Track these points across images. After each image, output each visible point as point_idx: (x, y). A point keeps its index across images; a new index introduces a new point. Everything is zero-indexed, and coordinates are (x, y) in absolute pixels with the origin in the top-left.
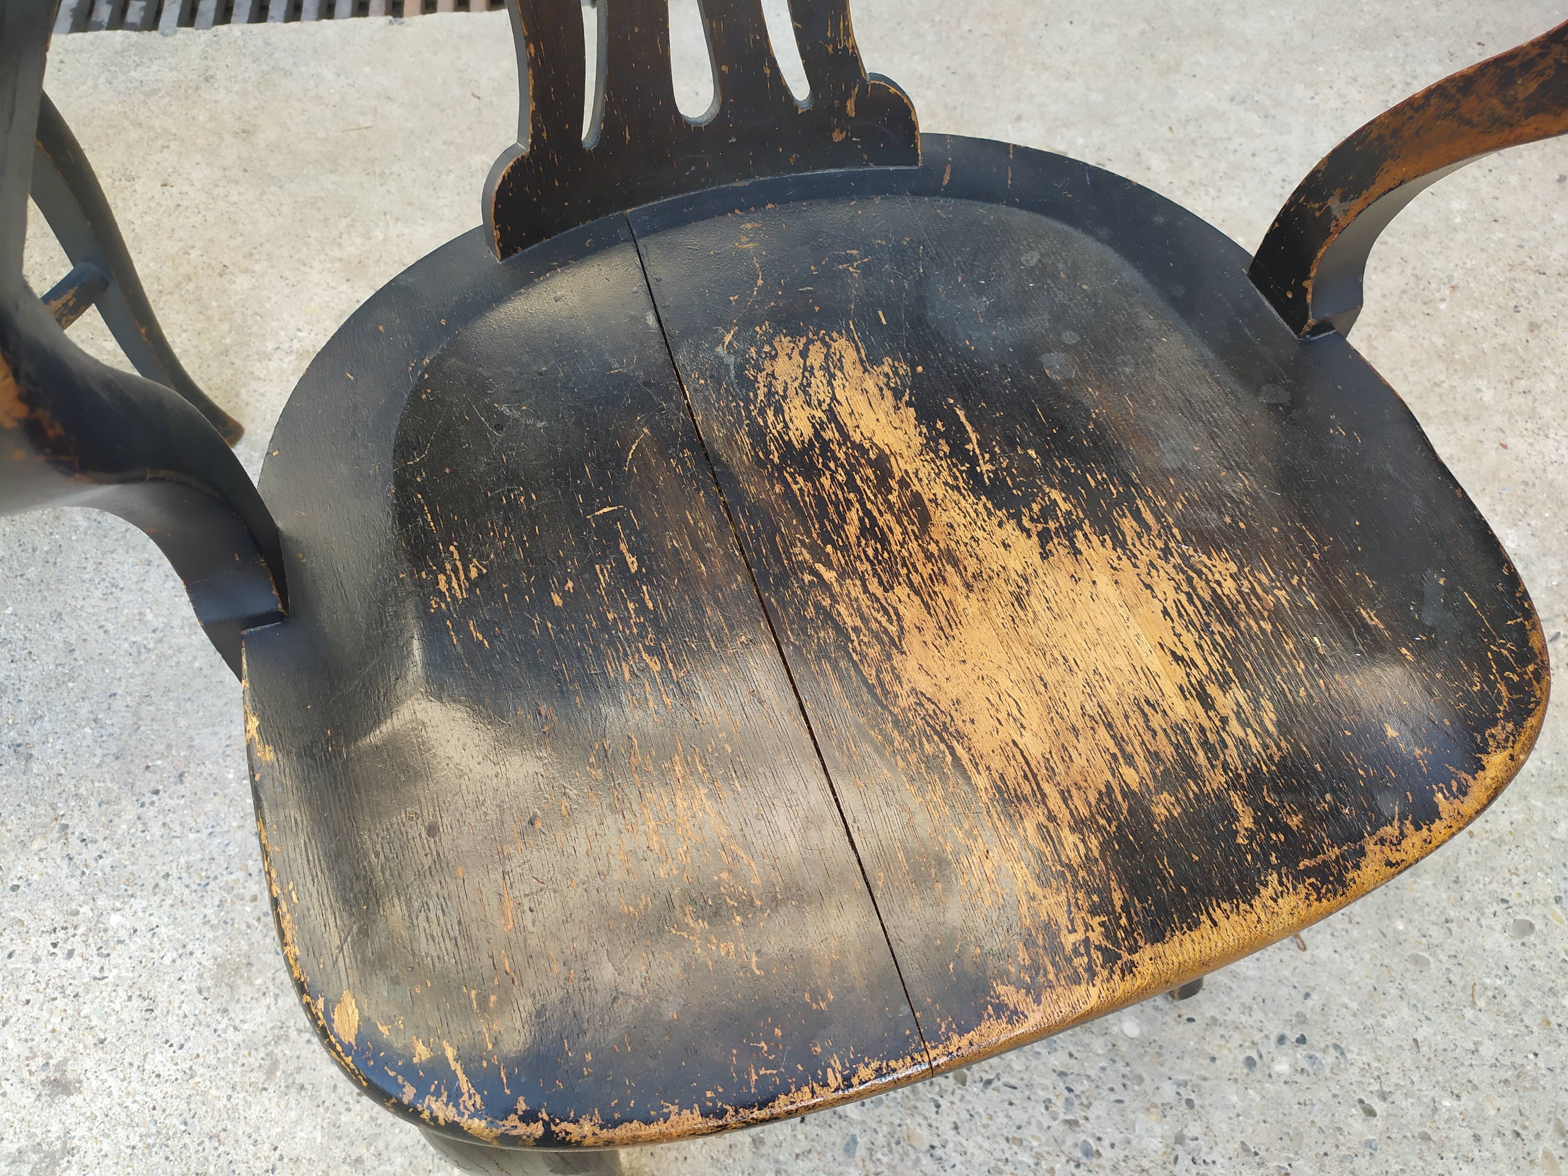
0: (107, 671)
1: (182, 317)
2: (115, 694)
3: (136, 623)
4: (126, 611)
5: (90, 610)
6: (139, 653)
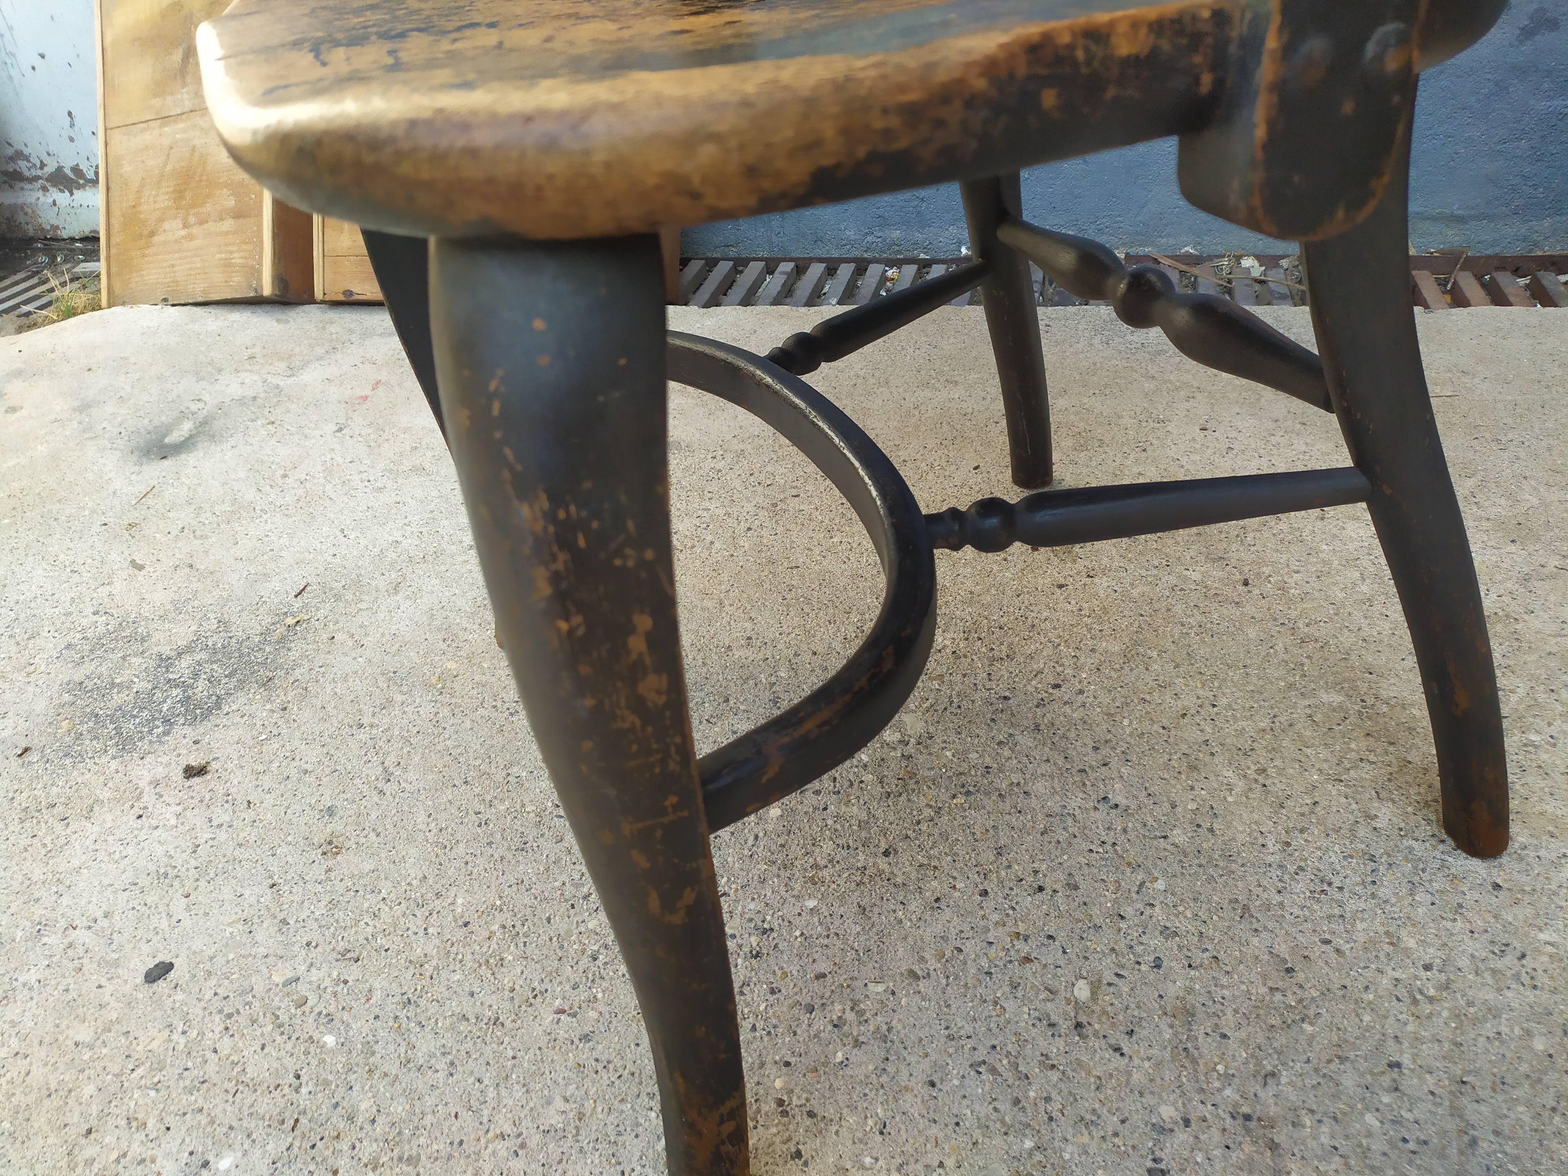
0: (1367, 1018)
1: (1285, 557)
2: (1398, 1065)
3: (1389, 949)
4: (1360, 926)
5: (1296, 911)
6: (1415, 1001)
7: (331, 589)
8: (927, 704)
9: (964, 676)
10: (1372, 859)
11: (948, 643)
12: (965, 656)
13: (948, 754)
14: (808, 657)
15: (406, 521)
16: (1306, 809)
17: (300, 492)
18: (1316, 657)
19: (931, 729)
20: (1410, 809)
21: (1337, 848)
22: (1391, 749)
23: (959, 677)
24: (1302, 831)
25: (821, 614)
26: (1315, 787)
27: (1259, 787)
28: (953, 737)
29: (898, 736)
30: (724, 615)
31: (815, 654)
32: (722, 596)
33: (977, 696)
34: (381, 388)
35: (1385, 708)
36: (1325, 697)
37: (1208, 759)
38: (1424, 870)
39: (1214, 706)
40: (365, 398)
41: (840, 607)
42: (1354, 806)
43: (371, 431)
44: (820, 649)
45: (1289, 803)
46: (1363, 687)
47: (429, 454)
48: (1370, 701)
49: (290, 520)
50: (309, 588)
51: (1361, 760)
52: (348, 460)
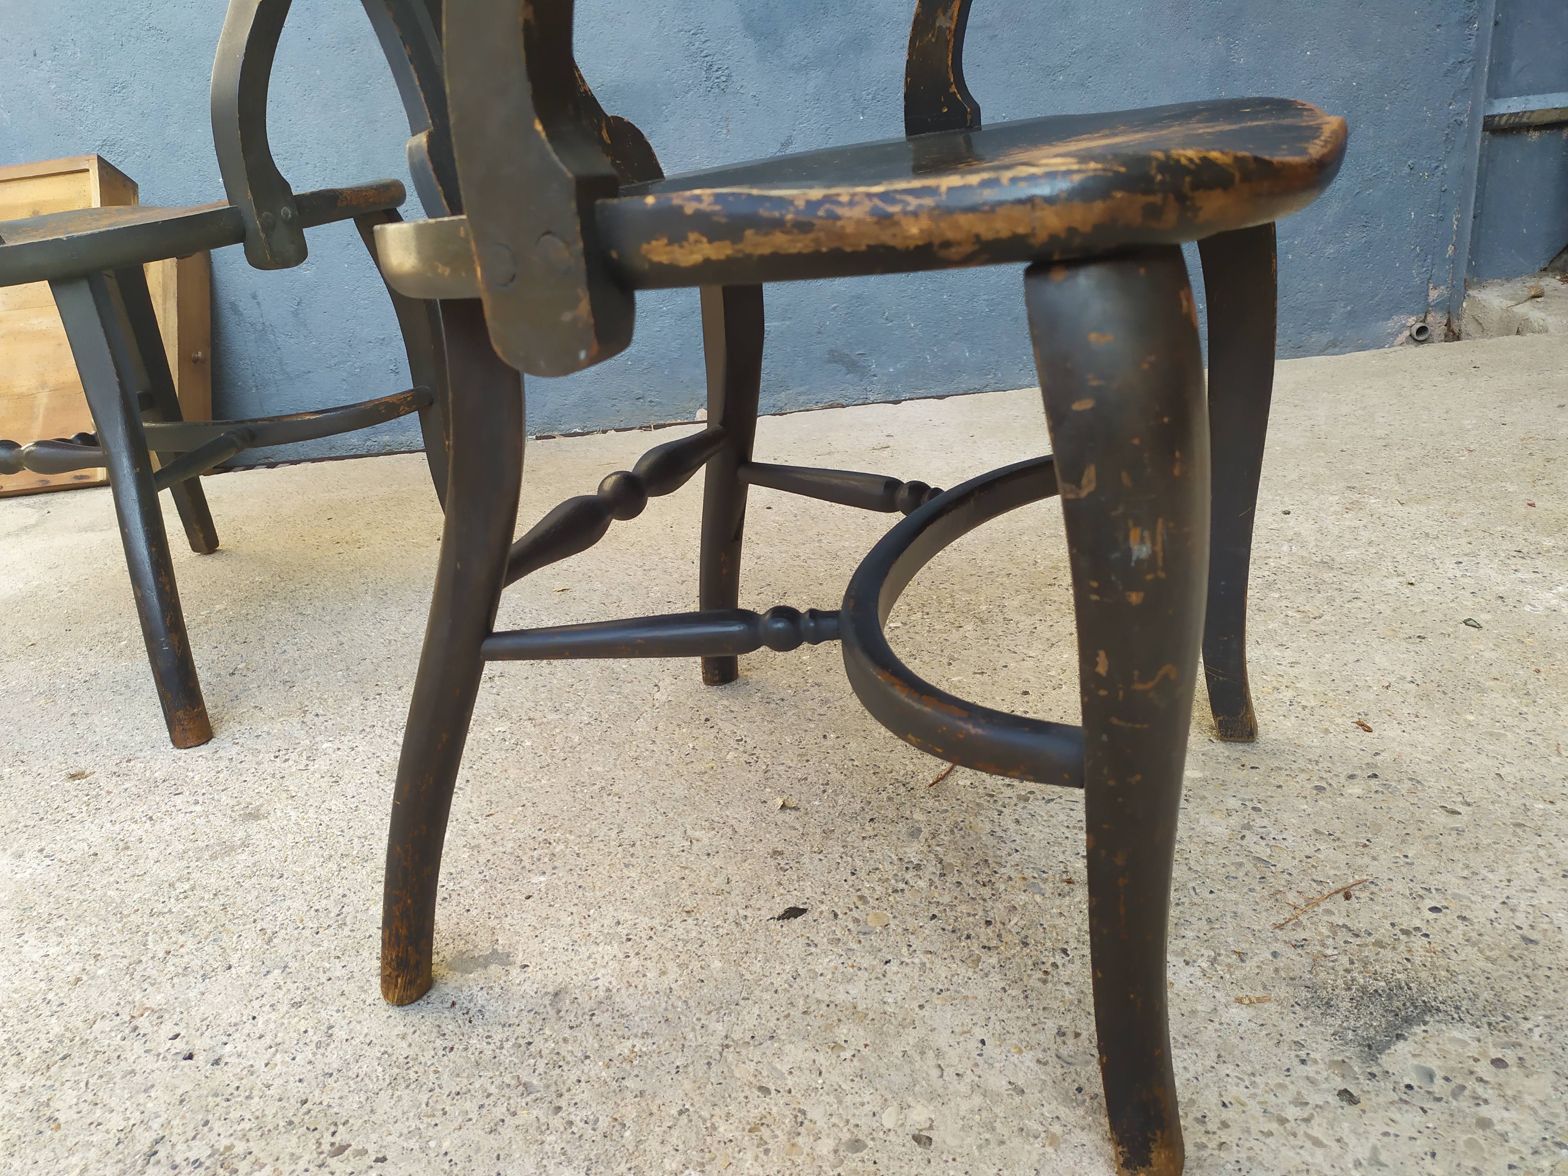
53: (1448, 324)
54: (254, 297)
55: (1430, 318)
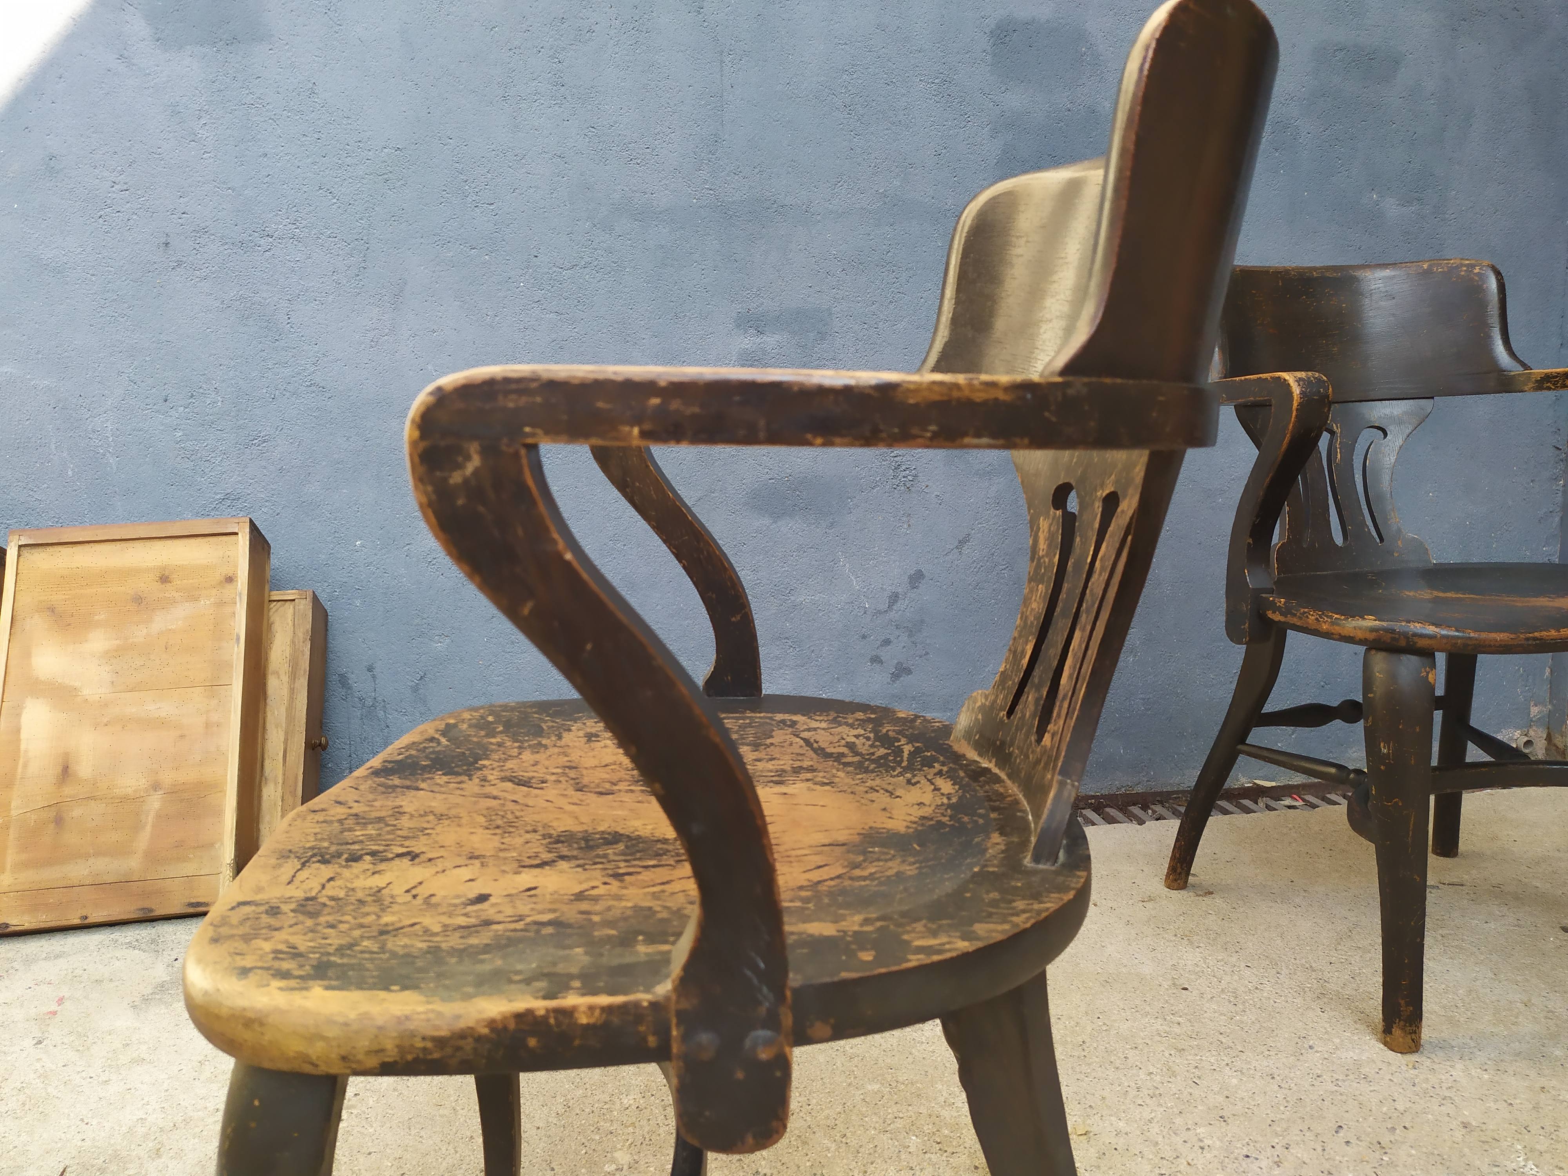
7: (93, 1166)
8: (629, 1142)
9: (649, 1120)
10: (911, 1169)
11: (632, 1102)
12: (646, 1108)
13: (652, 1169)
14: (535, 1131)
15: (144, 1102)
16: (872, 1151)
17: (22, 1097)
18: (860, 1065)
19: (636, 1157)
20: (926, 1138)
21: (892, 1168)
22: (910, 1108)
23: (646, 1121)
24: (872, 1163)
25: (534, 1102)
26: (874, 1138)
27: (844, 1145)
28: (652, 1159)
29: (614, 1167)
30: (460, 1117)
31: (539, 1128)
32: (453, 1104)
33: (661, 1131)
34: (67, 1004)
35: (903, 1087)
36: (869, 1087)
37: (812, 1136)
38: (939, 1168)
39: (809, 1105)
40: (54, 1013)
41: (547, 1094)
42: (896, 1143)
43: (72, 1039)
44: (541, 1125)
45: (861, 1150)
46: (889, 1077)
47: (144, 1047)
48: (894, 1084)
49: (22, 1121)
50: (68, 1170)
51: (896, 1118)
52: (61, 1064)
53: (1549, 738)
54: (370, 669)
55: (1532, 733)
